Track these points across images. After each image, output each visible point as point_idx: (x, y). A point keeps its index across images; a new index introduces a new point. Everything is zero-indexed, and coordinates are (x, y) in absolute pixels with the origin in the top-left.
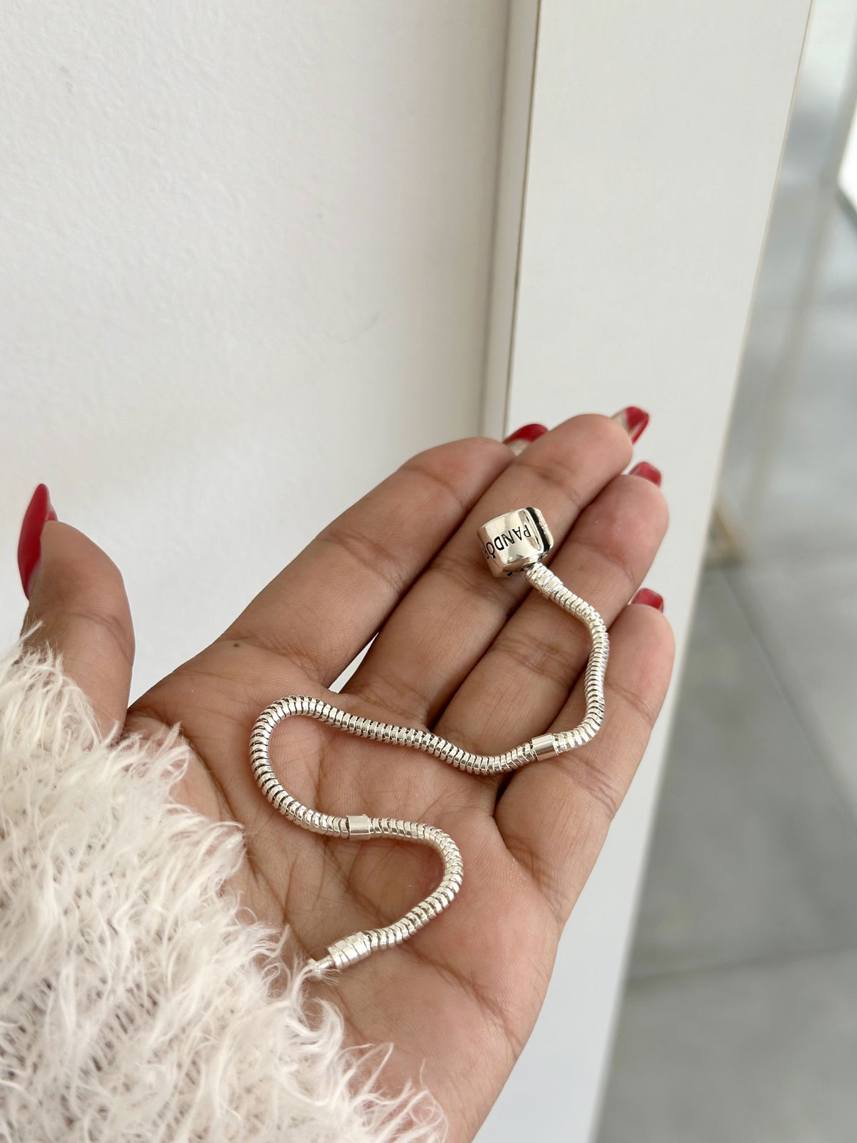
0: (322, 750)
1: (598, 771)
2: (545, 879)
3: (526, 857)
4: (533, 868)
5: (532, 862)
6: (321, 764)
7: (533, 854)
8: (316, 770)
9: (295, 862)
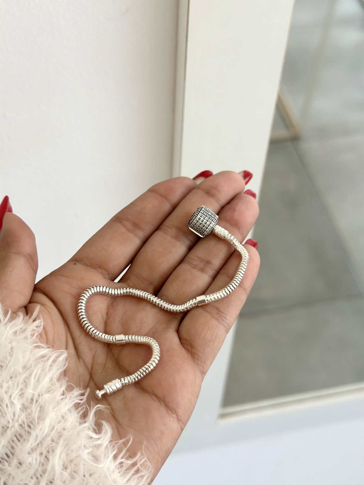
0: (108, 307)
1: (222, 312)
2: (196, 356)
3: (189, 347)
4: (192, 352)
5: (192, 349)
6: (107, 314)
7: (192, 346)
8: (105, 316)
9: (95, 354)
